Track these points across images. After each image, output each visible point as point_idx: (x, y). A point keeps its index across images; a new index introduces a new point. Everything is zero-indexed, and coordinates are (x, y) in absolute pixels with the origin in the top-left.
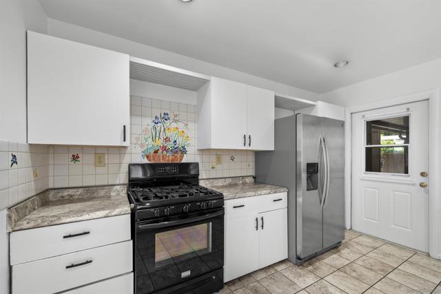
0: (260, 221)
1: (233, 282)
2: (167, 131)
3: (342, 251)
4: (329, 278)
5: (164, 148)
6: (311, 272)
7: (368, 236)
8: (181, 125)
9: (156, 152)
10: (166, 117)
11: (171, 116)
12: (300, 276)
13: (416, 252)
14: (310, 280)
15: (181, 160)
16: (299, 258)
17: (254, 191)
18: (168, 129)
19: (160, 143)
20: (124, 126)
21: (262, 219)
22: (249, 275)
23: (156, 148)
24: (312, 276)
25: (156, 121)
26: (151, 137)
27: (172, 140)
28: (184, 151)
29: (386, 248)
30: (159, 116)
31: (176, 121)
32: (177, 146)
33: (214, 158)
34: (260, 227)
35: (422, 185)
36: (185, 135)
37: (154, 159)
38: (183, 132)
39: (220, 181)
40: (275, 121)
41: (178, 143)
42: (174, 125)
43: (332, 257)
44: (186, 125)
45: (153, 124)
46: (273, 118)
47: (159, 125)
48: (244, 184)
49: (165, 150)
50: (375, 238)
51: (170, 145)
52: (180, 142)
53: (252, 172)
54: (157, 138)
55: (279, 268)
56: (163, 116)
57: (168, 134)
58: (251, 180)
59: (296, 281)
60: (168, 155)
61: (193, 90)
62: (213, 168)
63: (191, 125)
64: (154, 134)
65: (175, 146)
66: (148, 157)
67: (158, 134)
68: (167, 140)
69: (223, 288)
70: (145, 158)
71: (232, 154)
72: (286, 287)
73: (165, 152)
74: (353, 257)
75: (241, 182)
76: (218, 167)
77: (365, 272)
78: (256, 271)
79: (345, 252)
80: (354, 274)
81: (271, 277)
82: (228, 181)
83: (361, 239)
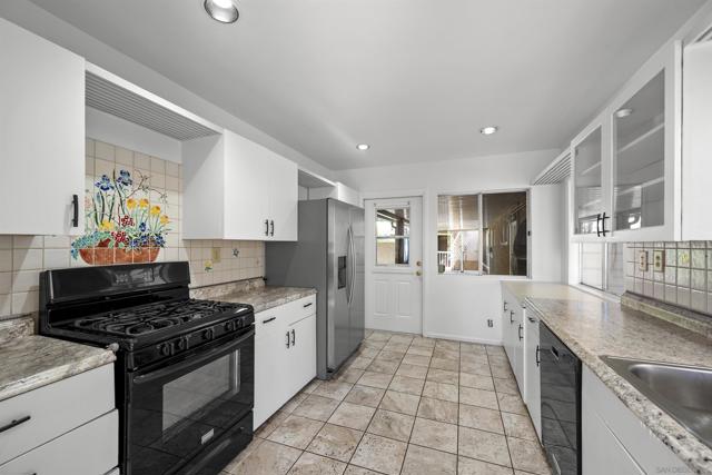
0: (291, 335)
1: (261, 428)
2: (126, 205)
3: (363, 352)
4: (361, 381)
5: (121, 237)
6: (344, 381)
7: (379, 331)
8: (154, 197)
9: (103, 244)
10: (124, 179)
11: (135, 177)
12: (335, 390)
13: (414, 336)
14: (345, 389)
15: (154, 258)
16: (330, 371)
17: (282, 297)
18: (130, 201)
19: (112, 226)
20: (75, 197)
21: (293, 332)
22: (278, 412)
23: (104, 237)
24: (345, 385)
25: (105, 185)
26: (93, 215)
27: (137, 221)
28: (159, 242)
29: (395, 339)
30: (110, 176)
31: (145, 188)
32: (146, 233)
33: (209, 253)
34: (291, 344)
35: (418, 274)
36: (161, 215)
37: (98, 258)
38: (158, 208)
39: (220, 288)
40: (300, 203)
41: (147, 226)
42: (140, 195)
43: (356, 361)
44: (164, 196)
45: (98, 190)
46: (296, 200)
47: (110, 192)
48: (253, 289)
49: (123, 240)
50: (385, 332)
51: (132, 232)
52: (153, 226)
53: (261, 272)
54: (106, 218)
55: (310, 391)
56: (118, 175)
57: (129, 211)
58: (261, 283)
59: (332, 396)
60: (128, 249)
61: (177, 138)
62: (208, 268)
63: (173, 198)
64: (99, 209)
65: (143, 234)
66: (84, 254)
67: (107, 210)
68: (126, 221)
69: (252, 439)
70: (79, 257)
71: (237, 246)
72: (325, 407)
73: (122, 245)
74: (373, 354)
75: (248, 288)
76: (215, 267)
77: (386, 364)
78: (285, 405)
79: (365, 352)
80: (379, 370)
81: (305, 403)
82: (232, 287)
83: (375, 335)
